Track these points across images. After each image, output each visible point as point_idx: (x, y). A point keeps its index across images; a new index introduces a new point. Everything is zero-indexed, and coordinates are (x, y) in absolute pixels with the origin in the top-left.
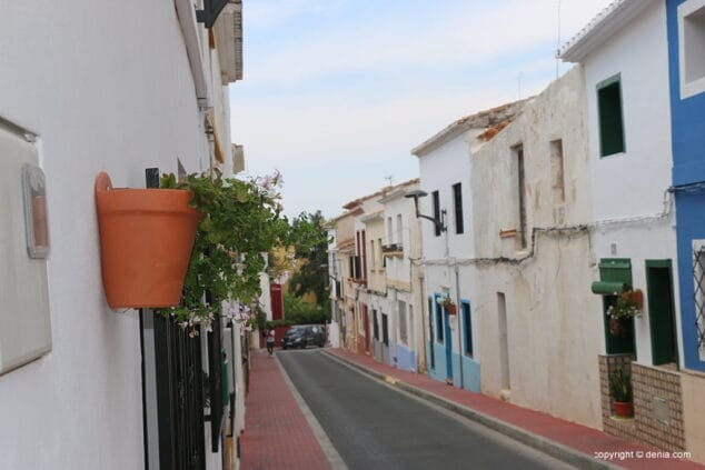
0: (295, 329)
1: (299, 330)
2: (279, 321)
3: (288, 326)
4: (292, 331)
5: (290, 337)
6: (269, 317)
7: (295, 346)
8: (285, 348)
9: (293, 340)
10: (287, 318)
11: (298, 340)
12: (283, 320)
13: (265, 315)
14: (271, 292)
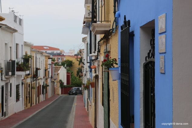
0: (74, 88)
1: (75, 89)
2: (69, 85)
3: (71, 87)
4: (73, 89)
5: (72, 91)
6: (65, 84)
7: (73, 94)
8: (70, 94)
9: (72, 92)
10: (71, 84)
11: (74, 92)
12: (70, 85)
13: (63, 83)
14: (67, 75)
